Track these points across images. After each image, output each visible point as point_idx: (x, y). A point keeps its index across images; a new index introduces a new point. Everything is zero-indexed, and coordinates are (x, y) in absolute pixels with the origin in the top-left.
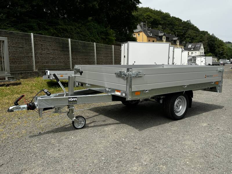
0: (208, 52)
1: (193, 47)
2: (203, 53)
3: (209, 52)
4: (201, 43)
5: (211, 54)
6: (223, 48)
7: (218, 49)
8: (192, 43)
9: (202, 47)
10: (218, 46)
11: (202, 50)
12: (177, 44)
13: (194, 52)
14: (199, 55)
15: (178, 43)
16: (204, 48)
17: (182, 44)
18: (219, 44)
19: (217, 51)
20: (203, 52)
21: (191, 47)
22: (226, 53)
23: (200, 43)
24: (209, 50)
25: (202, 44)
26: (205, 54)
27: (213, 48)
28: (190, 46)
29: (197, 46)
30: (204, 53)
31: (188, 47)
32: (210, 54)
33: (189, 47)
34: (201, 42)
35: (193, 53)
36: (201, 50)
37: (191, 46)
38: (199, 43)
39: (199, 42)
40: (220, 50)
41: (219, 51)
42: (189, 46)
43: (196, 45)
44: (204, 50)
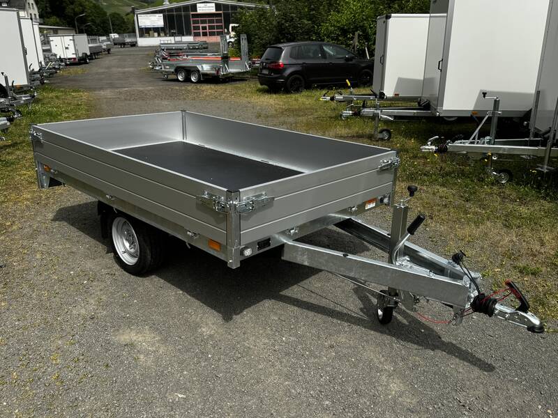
6: (81, 5)
7: (71, 6)
26: (42, 19)
27: (58, 3)
30: (40, 16)
32: (54, 19)
36: (30, 8)
44: (39, 9)
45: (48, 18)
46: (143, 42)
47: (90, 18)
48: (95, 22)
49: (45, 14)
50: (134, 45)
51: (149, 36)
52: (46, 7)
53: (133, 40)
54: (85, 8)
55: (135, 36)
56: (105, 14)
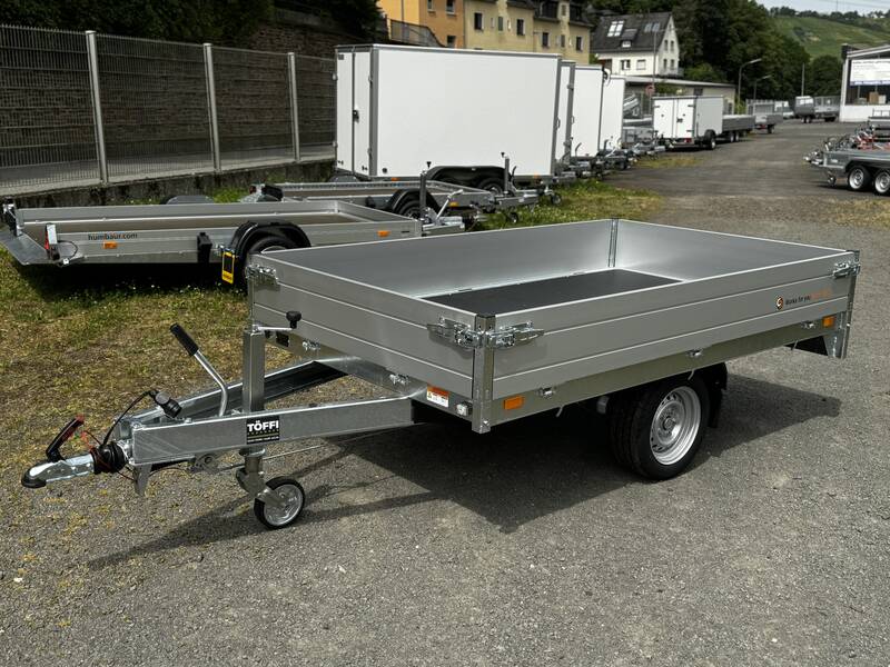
0: (694, 58)
1: (631, 32)
2: (676, 65)
3: (701, 58)
4: (666, 14)
5: (711, 70)
6: (760, 42)
7: (742, 45)
8: (625, 13)
9: (671, 36)
10: (740, 30)
11: (672, 50)
12: (558, 22)
13: (634, 59)
14: (657, 72)
15: (564, 14)
16: (681, 40)
17: (581, 20)
18: (746, 21)
19: (735, 54)
20: (673, 61)
21: (623, 32)
22: (774, 63)
23: (662, 16)
24: (700, 52)
25: (671, 22)
26: (682, 69)
27: (718, 40)
28: (615, 29)
29: (648, 28)
30: (680, 64)
31: (608, 32)
32: (705, 68)
33: (610, 35)
34: (666, 8)
35: (628, 66)
36: (666, 49)
37: (620, 27)
38: (660, 15)
39: (654, 10)
40: (749, 51)
41: (746, 58)
42: (612, 28)
43: (645, 21)
44: (681, 50)
45: (694, 66)
46: (852, 113)
47: (772, 67)
48: (781, 75)
49: (691, 60)
50: (831, 118)
51: (868, 102)
52: (697, 46)
53: (833, 109)
54: (766, 47)
55: (838, 102)
56: (806, 58)
